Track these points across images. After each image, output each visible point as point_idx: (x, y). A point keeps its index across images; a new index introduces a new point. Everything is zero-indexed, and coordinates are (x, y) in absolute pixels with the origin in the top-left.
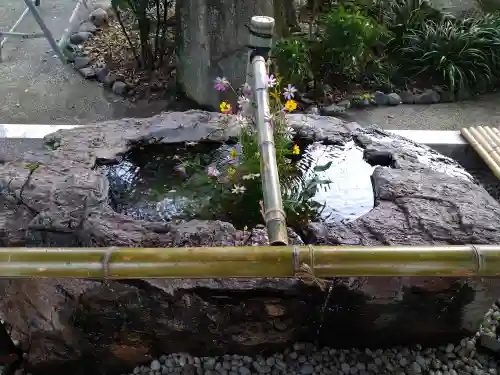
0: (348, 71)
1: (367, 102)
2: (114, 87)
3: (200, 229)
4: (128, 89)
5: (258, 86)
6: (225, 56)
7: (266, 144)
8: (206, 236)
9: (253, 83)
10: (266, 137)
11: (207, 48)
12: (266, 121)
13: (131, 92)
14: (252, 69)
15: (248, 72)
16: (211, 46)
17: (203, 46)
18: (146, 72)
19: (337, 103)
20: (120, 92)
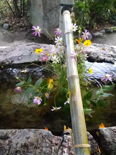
0: (104, 16)
1: (112, 30)
2: (4, 26)
3: (28, 138)
4: (9, 27)
5: (66, 31)
6: (50, 10)
7: (73, 78)
8: (32, 144)
9: (63, 29)
10: (72, 72)
11: (42, 7)
12: (72, 57)
13: (11, 28)
14: (63, 18)
15: (60, 19)
16: (43, 6)
17: (40, 6)
18: (17, 19)
19: (99, 31)
20: (7, 28)
